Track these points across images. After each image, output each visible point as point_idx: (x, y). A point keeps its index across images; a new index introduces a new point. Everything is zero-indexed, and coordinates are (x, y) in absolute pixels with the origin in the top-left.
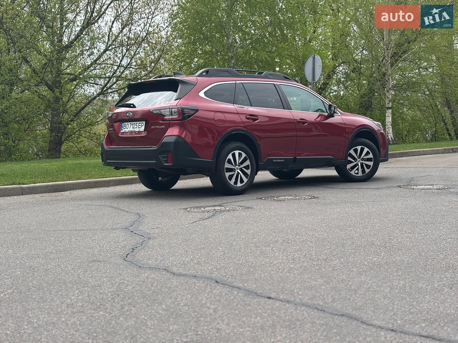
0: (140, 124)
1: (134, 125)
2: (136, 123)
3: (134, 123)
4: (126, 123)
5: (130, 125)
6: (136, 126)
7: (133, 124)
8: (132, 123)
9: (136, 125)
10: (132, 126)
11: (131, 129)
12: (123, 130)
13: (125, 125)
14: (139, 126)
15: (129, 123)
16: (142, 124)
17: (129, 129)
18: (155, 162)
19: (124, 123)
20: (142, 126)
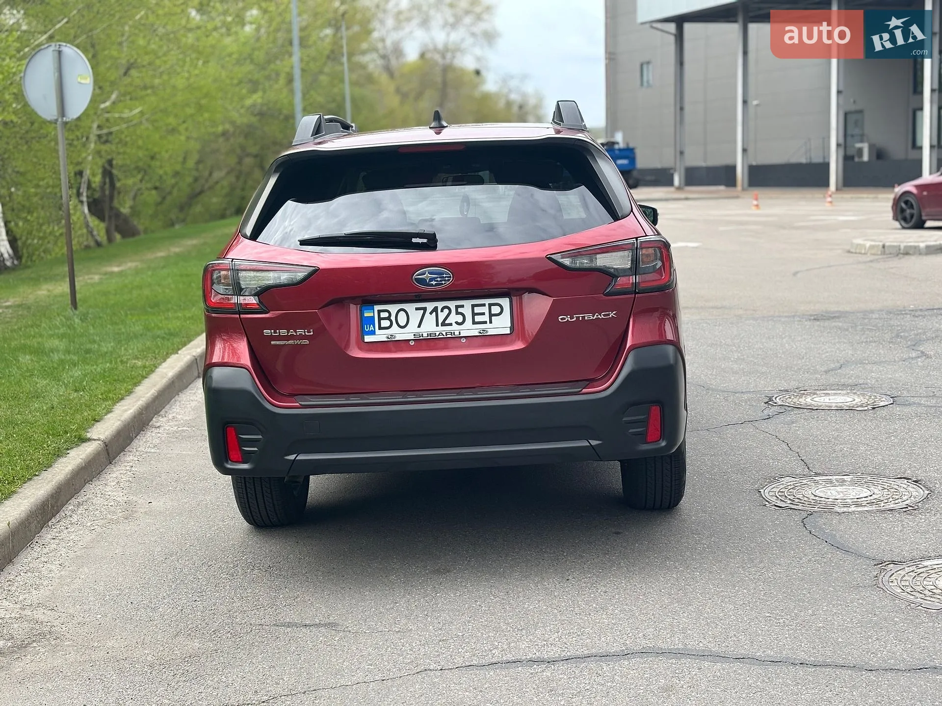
0: (477, 310)
1: (442, 316)
2: (452, 304)
3: (440, 305)
4: (393, 308)
5: (415, 316)
6: (454, 318)
7: (435, 310)
8: (430, 306)
9: (457, 313)
10: (430, 319)
11: (430, 327)
12: (373, 333)
13: (383, 315)
14: (474, 314)
15: (410, 307)
16: (496, 310)
17: (412, 328)
18: (594, 443)
19: (377, 308)
20: (491, 315)
